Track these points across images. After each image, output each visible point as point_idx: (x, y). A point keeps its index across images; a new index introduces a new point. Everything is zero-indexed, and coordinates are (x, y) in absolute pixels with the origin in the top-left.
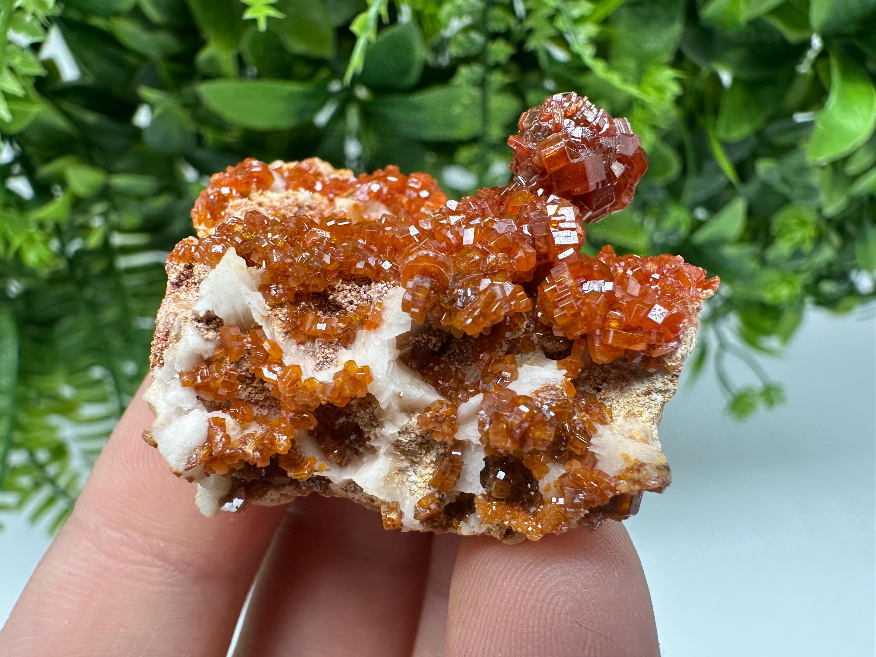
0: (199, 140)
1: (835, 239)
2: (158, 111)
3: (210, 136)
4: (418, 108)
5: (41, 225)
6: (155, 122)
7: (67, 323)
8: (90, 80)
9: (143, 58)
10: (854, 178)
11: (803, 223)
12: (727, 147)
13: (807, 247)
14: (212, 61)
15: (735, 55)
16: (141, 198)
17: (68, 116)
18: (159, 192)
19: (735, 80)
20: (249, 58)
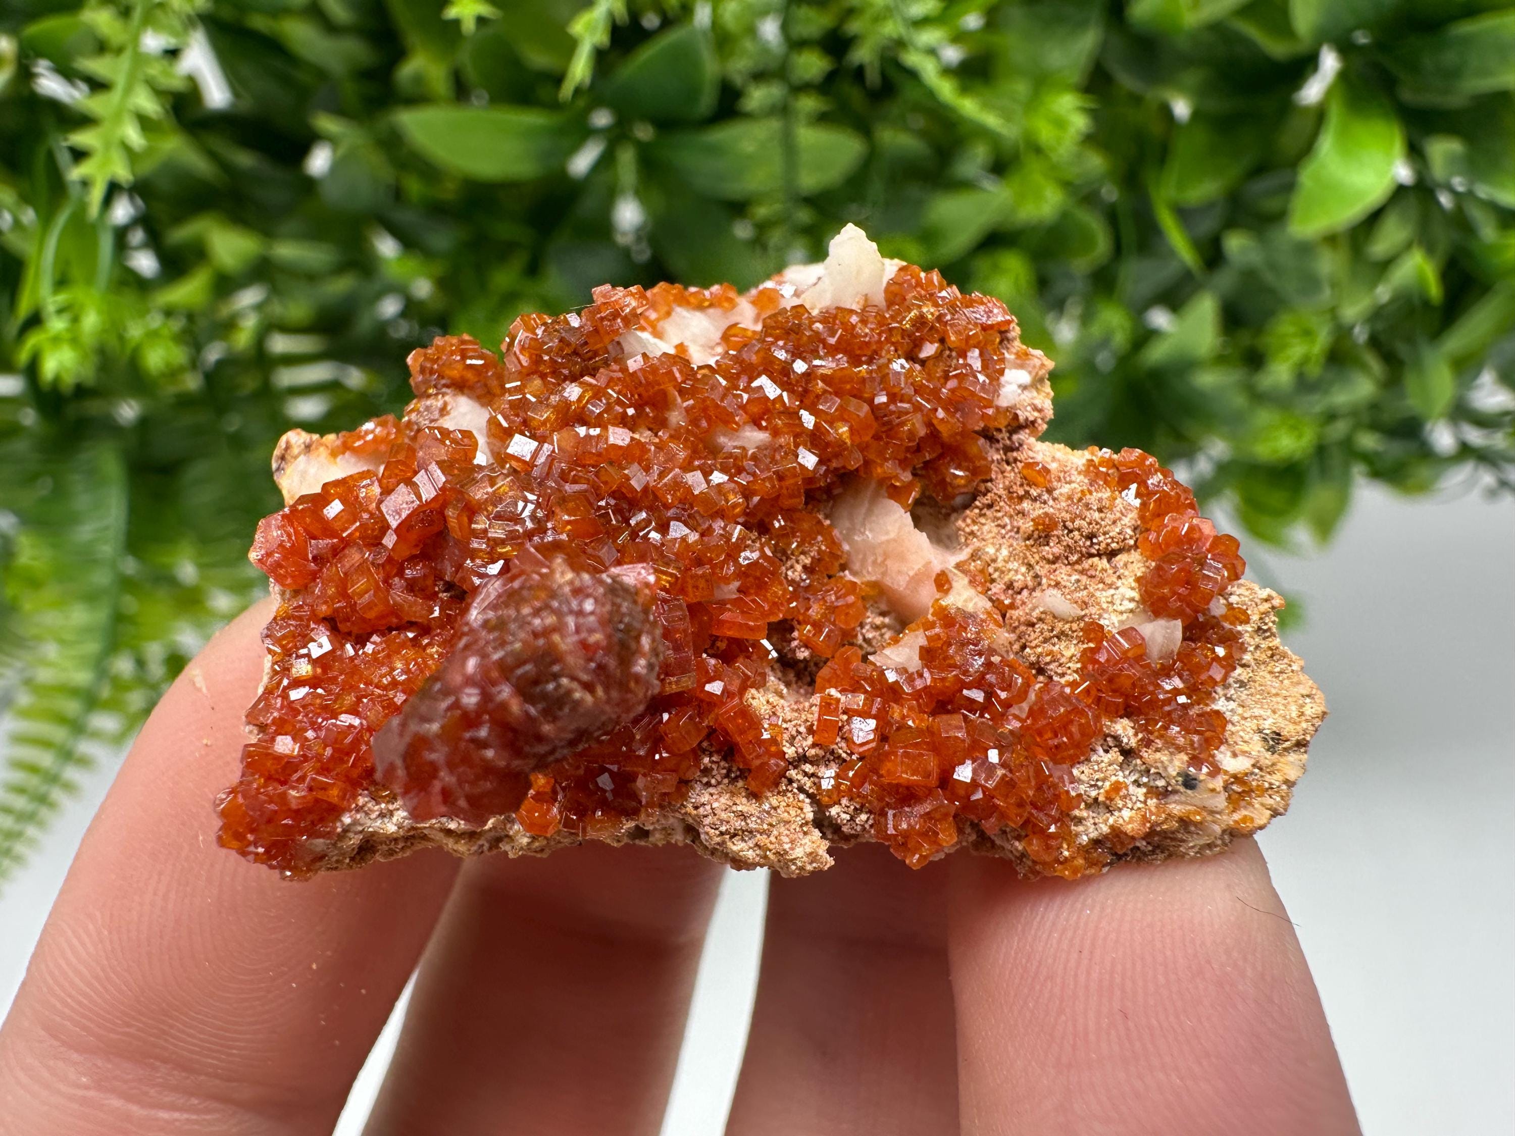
0: (398, 194)
1: (1375, 365)
2: (341, 151)
3: (414, 187)
4: (715, 150)
5: (169, 313)
6: (336, 167)
7: (198, 470)
8: (247, 105)
9: (321, 74)
10: (1385, 266)
11: (1307, 334)
12: (1184, 214)
13: (1314, 371)
14: (418, 79)
15: (1193, 77)
16: (311, 277)
17: (213, 155)
18: (340, 269)
19: (1196, 115)
20: (471, 74)
